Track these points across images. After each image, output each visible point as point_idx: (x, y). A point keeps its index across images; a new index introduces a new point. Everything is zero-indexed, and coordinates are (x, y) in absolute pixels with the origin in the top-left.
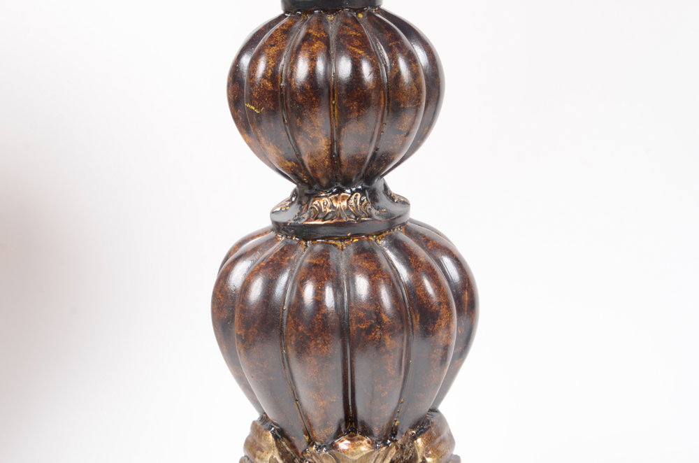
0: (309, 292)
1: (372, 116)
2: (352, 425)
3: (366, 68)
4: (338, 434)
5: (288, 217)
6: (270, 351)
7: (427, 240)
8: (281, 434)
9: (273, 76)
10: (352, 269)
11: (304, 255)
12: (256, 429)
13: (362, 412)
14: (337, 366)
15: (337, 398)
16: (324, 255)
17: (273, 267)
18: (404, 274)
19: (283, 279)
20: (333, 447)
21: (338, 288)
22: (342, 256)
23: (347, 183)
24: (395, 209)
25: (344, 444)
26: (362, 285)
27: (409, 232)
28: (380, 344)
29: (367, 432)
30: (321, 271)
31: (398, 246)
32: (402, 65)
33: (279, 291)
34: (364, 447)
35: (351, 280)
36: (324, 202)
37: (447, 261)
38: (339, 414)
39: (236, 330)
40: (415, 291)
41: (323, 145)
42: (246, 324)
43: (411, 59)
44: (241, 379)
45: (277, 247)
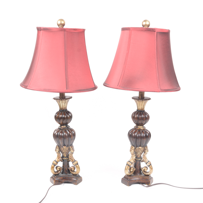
0: (61, 134)
1: (66, 120)
2: (64, 145)
3: (65, 116)
4: (63, 146)
5: (59, 128)
6: (58, 139)
7: (71, 130)
8: (59, 146)
9: (58, 117)
10: (64, 132)
11: (60, 131)
12: (57, 146)
13: (65, 144)
14: (63, 140)
15: (63, 143)
16: (62, 131)
17: (58, 132)
18: (69, 133)
19: (59, 133)
20: (63, 147)
21: (63, 134)
22: (64, 131)
23: (64, 125)
24: (68, 127)
25: (64, 147)
26: (65, 133)
27: (70, 129)
28: (66, 138)
29: (66, 146)
30: (62, 132)
31: (68, 130)
32: (68, 116)
33: (58, 134)
34: (65, 147)
35: (64, 133)
36: (62, 127)
37: (73, 132)
38: (63, 144)
39: (55, 137)
40: (69, 134)
41: (62, 122)
42: (56, 136)
43: (69, 115)
44: (55, 141)
45: (58, 130)
